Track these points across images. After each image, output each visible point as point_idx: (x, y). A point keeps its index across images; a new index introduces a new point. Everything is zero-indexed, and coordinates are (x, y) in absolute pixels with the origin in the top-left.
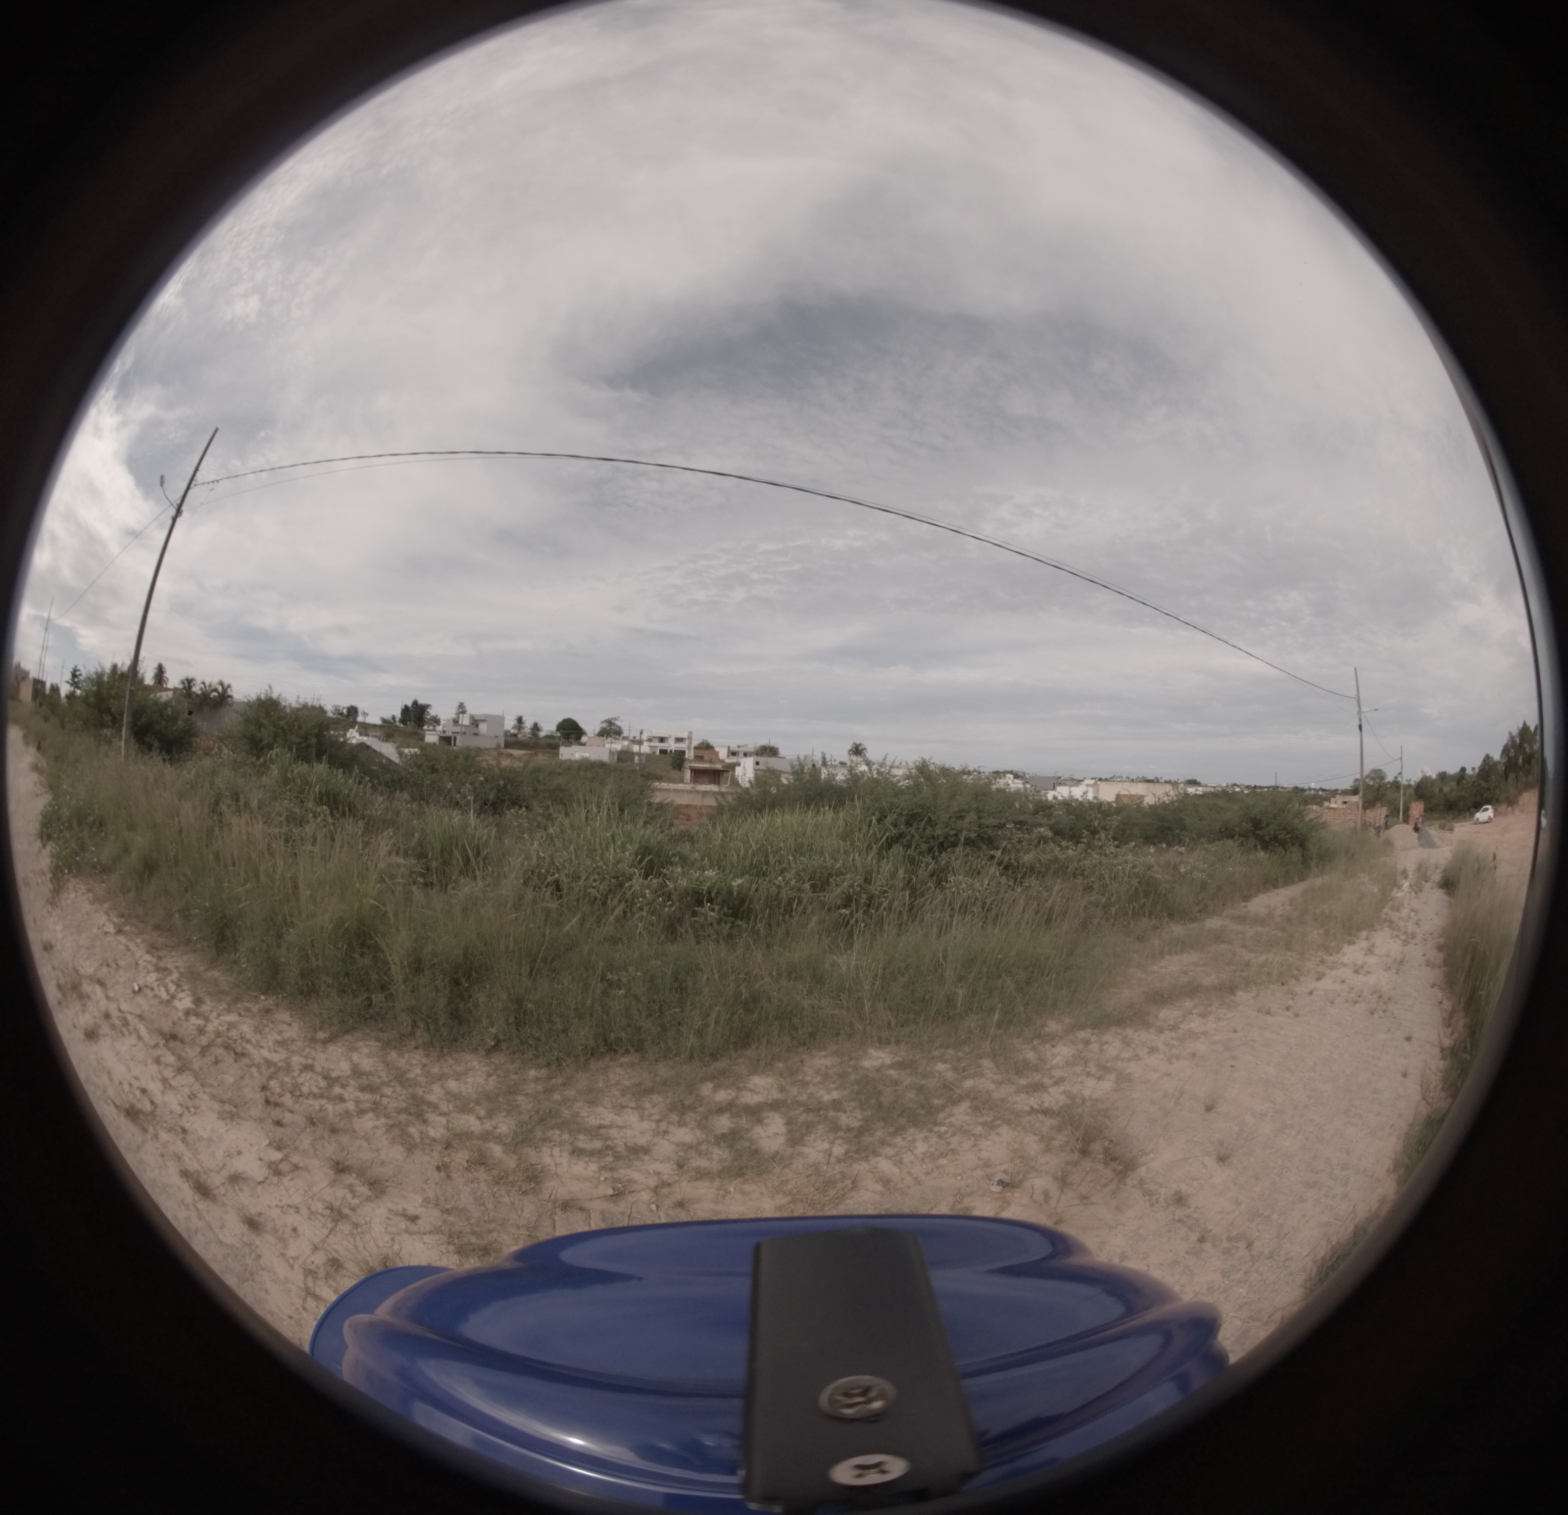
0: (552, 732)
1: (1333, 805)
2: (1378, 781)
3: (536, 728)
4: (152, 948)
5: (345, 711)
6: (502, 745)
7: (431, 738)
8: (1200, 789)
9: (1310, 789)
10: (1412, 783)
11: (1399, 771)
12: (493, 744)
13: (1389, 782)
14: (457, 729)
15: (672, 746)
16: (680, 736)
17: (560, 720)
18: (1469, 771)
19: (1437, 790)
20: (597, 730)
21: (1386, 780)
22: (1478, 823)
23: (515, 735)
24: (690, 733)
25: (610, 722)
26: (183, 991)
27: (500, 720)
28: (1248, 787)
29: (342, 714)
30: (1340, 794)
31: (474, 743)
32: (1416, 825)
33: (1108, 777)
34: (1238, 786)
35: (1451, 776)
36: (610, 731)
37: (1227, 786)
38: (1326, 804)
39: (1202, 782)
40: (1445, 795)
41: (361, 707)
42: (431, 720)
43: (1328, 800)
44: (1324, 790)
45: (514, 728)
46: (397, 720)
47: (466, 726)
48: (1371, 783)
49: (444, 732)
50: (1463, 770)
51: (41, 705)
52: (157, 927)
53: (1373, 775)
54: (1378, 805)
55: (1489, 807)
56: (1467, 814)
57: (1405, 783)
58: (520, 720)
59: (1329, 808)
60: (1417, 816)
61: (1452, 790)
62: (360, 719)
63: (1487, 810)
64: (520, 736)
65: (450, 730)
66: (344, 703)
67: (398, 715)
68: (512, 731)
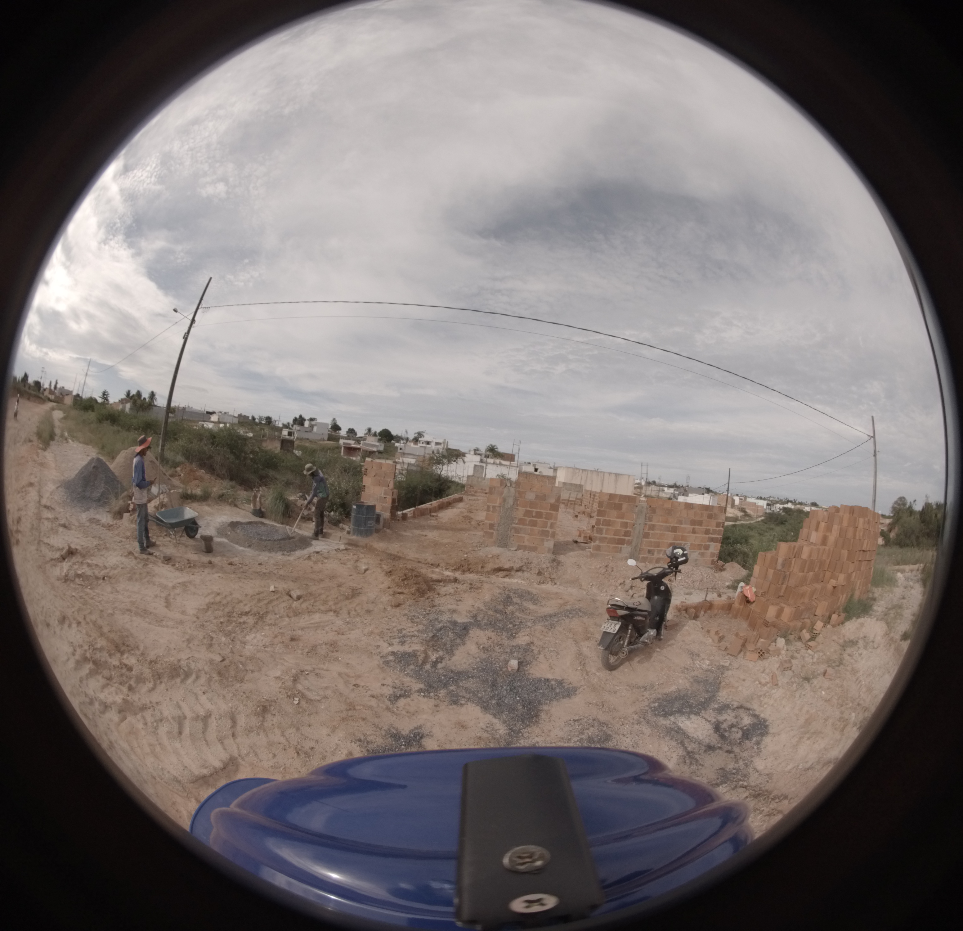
5: (265, 419)
7: (285, 432)
46: (290, 425)
48: (898, 507)
67: (291, 422)
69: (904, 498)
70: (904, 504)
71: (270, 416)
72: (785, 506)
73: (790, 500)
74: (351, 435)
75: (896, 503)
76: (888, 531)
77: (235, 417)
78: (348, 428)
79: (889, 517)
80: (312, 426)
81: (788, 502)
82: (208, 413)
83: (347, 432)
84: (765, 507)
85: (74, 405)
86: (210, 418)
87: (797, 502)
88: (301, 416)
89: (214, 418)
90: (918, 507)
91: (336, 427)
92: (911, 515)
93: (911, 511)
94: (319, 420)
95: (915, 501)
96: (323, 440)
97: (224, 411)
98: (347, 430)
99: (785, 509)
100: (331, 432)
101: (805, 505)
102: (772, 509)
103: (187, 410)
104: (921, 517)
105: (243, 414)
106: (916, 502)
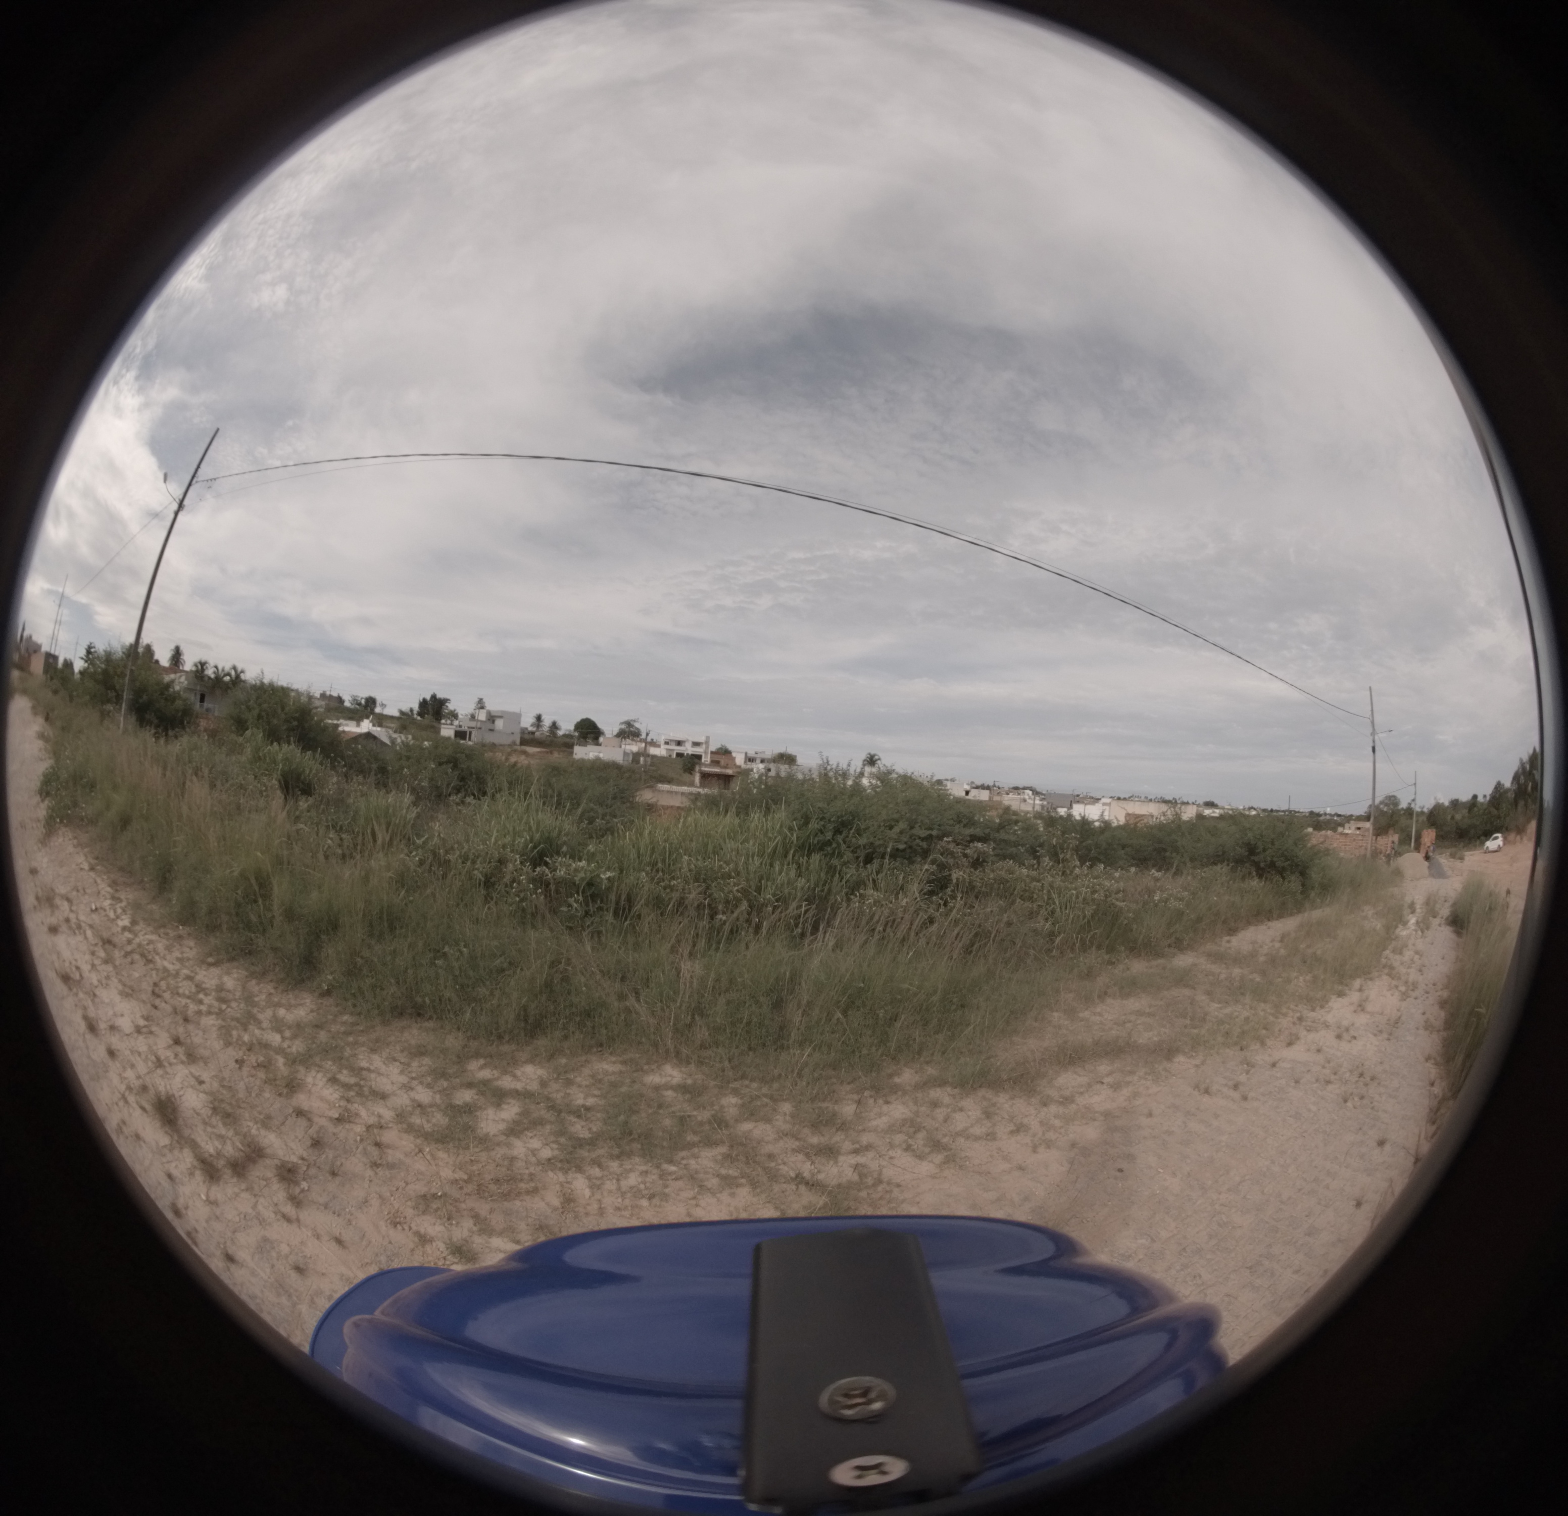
0: (570, 731)
1: (1347, 831)
2: (1392, 807)
3: (554, 726)
4: (114, 884)
5: (363, 702)
6: (518, 742)
7: (447, 731)
8: (1217, 811)
9: (1325, 814)
10: (1425, 810)
11: (1412, 798)
12: (508, 741)
13: (1402, 809)
14: (473, 724)
15: (688, 750)
16: (696, 740)
17: (578, 719)
18: (1480, 799)
19: (1449, 817)
20: (616, 730)
21: (1400, 807)
22: (1487, 851)
23: (533, 733)
24: (708, 738)
25: (629, 724)
26: (126, 914)
27: (517, 717)
28: (1264, 810)
29: (360, 704)
30: (1355, 820)
31: (490, 738)
32: (1427, 853)
33: (1127, 796)
34: (1255, 809)
35: (1463, 804)
36: (629, 732)
37: (1244, 809)
38: (1340, 829)
39: (1220, 804)
40: (1457, 823)
41: (379, 700)
42: (448, 714)
43: (1342, 825)
44: (1339, 816)
45: (532, 725)
46: (415, 712)
47: (481, 721)
48: (1385, 809)
49: (460, 726)
50: (1475, 797)
51: (52, 679)
52: (121, 869)
53: (1386, 801)
54: (1391, 832)
55: (1499, 835)
56: (1478, 842)
57: (1419, 810)
58: (539, 718)
59: (1342, 834)
60: (1429, 844)
61: (1463, 817)
62: (378, 710)
63: (1496, 838)
64: (537, 734)
65: (466, 726)
66: (363, 694)
67: (416, 707)
68: (530, 729)
69: (1394, 796)
70: (1396, 805)
71: (373, 695)
88: (433, 696)
90: (1422, 808)
92: (1411, 817)
101: (1198, 806)
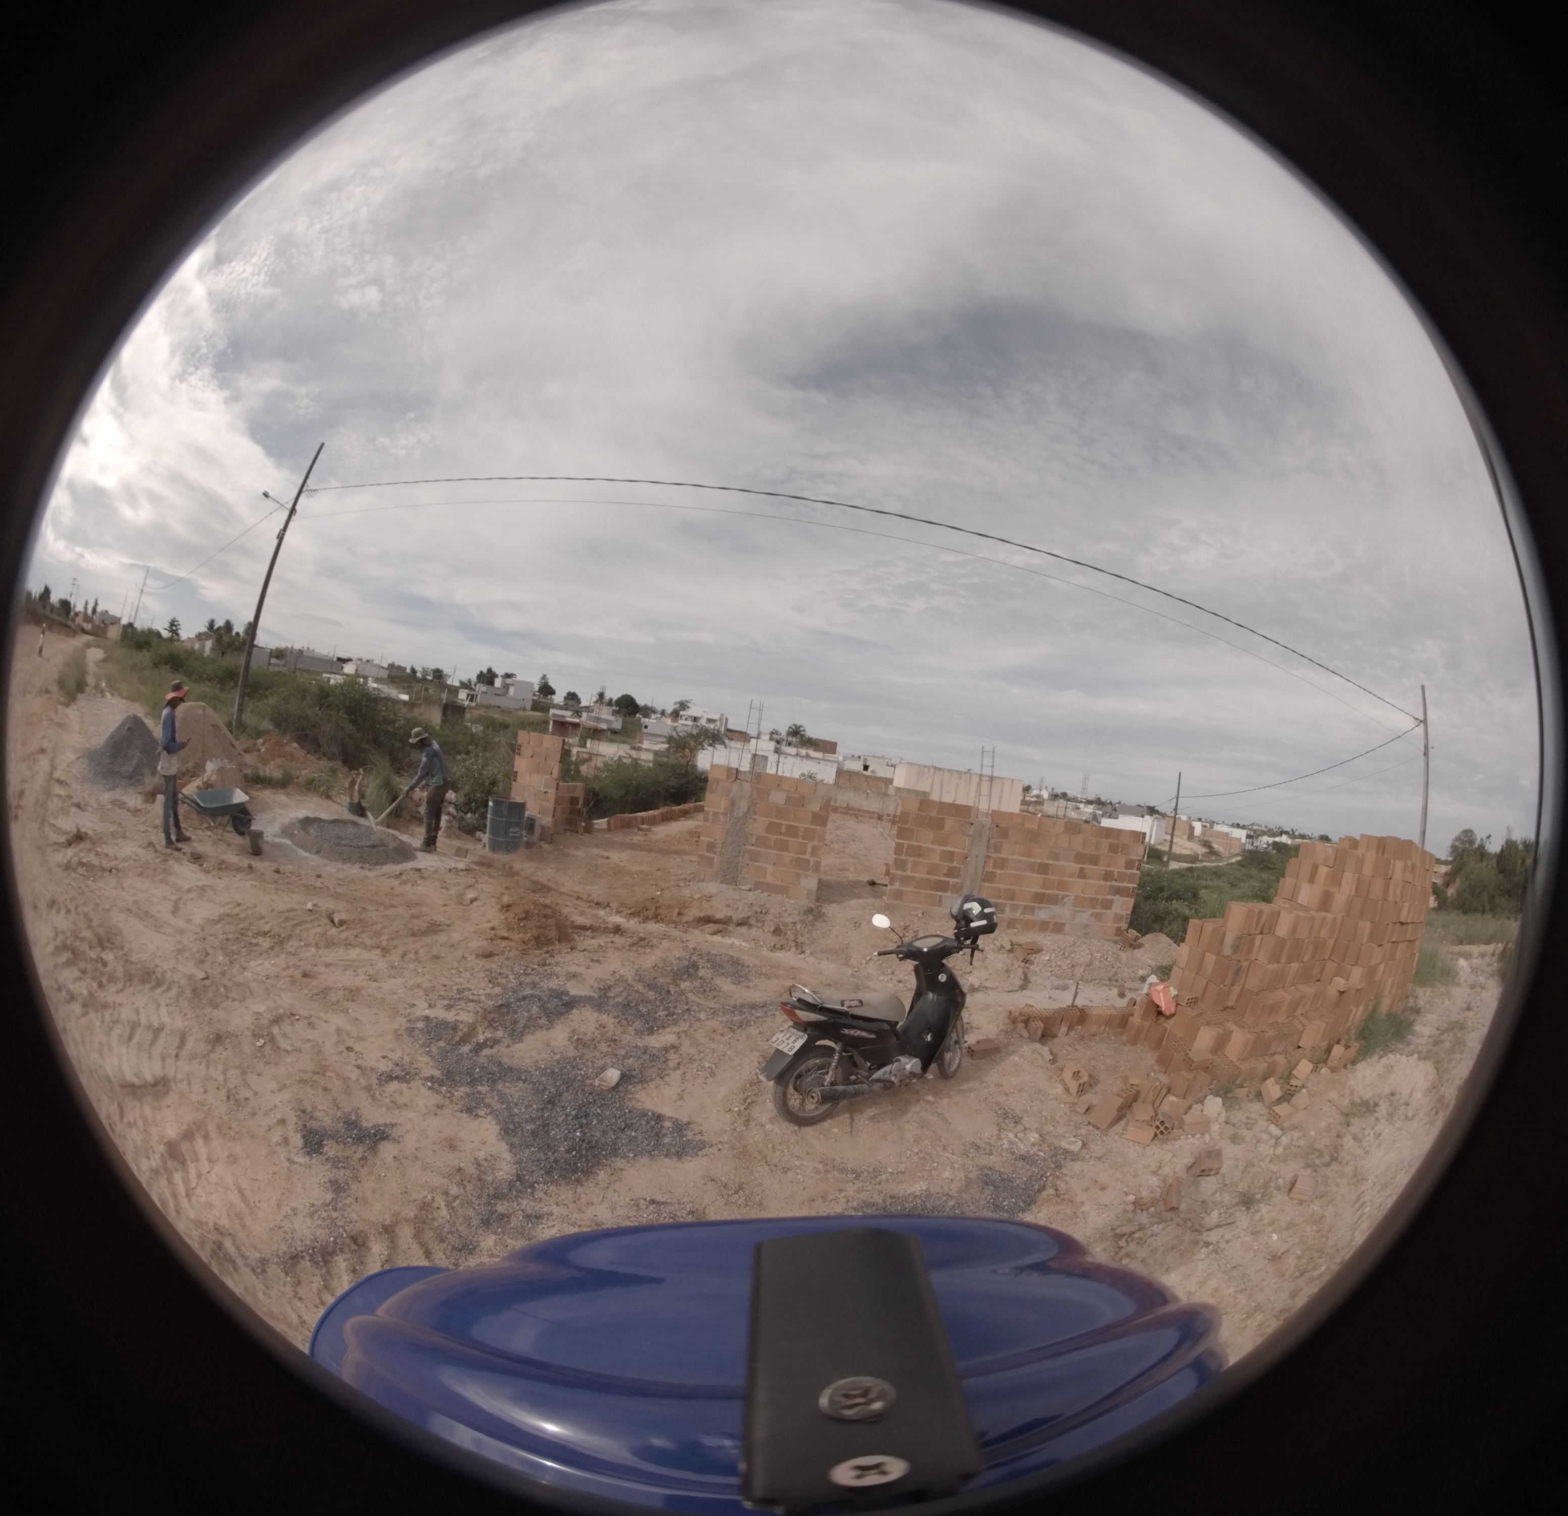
16: (712, 716)
25: (680, 704)
69: (1471, 831)
70: (1472, 842)
71: (441, 668)
72: (1278, 839)
73: (1285, 829)
74: (570, 702)
75: (1457, 839)
76: (1444, 884)
77: (383, 668)
78: (567, 691)
79: (1445, 863)
80: (506, 687)
81: (1282, 833)
82: (339, 659)
83: (565, 698)
84: (1243, 840)
85: (122, 640)
86: (342, 668)
87: (1297, 833)
88: (490, 670)
89: (349, 669)
90: (1494, 847)
91: (546, 690)
92: (1481, 861)
93: (1481, 853)
94: (520, 678)
95: (1489, 837)
96: (524, 709)
97: (365, 657)
98: (565, 695)
99: (1276, 844)
100: (539, 696)
101: (1310, 838)
102: (1255, 844)
103: (305, 654)
104: (1498, 863)
105: (397, 663)
106: (1491, 839)
